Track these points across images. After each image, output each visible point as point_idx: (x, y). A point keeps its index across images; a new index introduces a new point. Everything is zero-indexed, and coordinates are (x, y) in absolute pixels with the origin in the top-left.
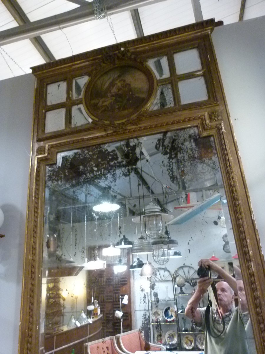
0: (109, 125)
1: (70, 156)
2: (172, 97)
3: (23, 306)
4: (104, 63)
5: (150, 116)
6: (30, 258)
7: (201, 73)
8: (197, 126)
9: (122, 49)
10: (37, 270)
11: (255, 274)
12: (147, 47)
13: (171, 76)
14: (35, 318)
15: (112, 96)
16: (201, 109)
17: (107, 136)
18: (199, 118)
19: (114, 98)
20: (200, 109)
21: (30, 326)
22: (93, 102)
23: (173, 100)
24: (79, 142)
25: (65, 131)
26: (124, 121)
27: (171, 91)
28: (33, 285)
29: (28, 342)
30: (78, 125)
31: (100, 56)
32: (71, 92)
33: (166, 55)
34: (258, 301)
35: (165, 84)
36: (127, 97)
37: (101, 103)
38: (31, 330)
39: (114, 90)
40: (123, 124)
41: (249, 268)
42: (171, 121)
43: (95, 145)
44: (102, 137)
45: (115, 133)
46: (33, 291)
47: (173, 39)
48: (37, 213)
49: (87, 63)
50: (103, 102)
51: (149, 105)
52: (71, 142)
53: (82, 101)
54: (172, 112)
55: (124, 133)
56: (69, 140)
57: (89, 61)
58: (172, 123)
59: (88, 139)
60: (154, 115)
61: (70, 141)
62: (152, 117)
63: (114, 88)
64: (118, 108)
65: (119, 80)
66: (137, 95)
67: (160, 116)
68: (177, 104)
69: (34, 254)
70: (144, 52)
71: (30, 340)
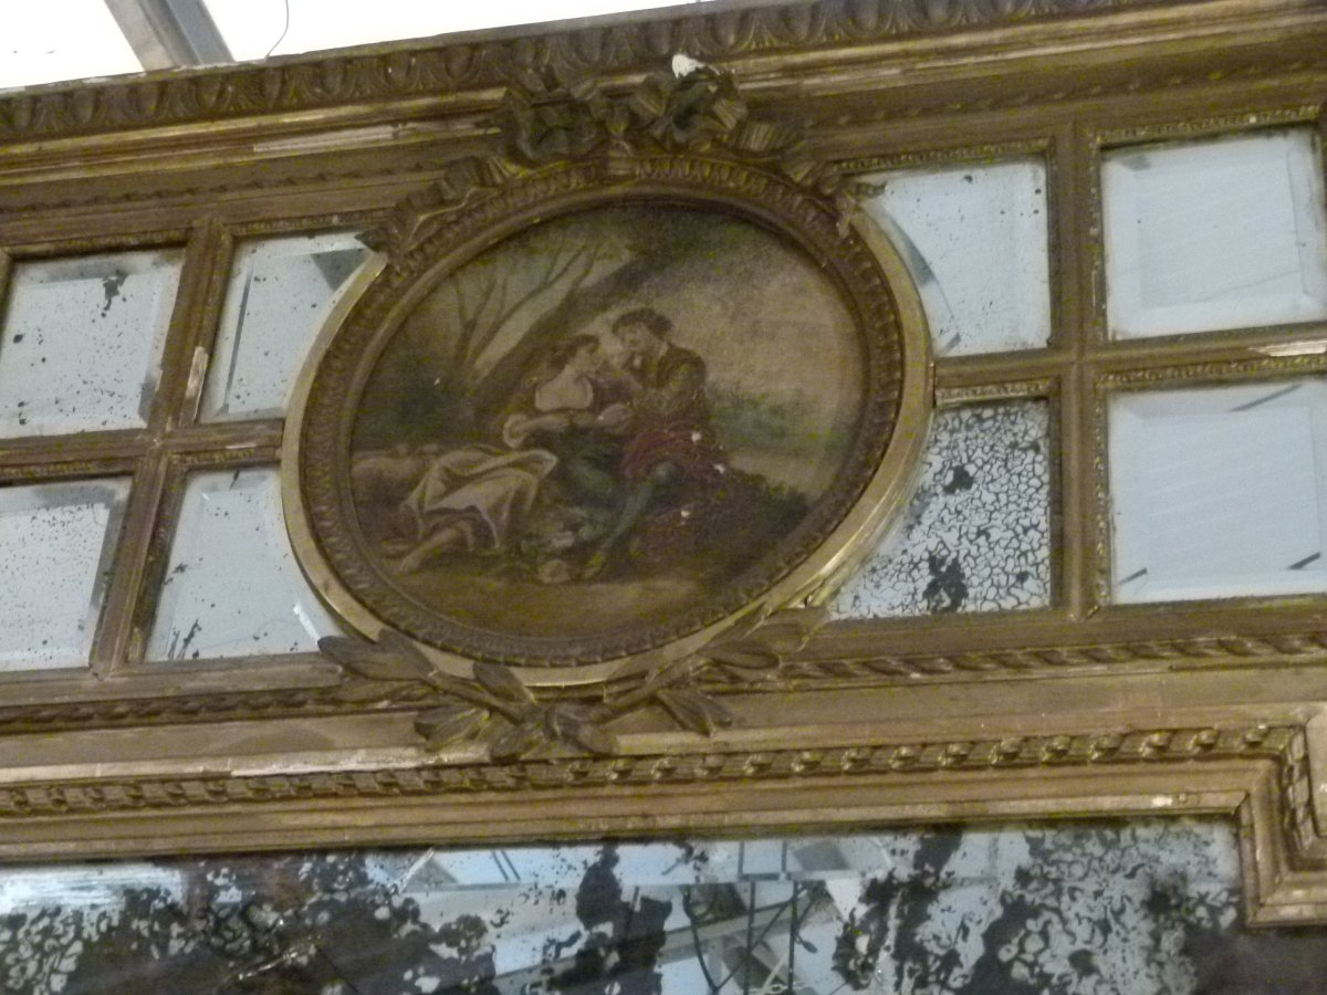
0: (463, 693)
1: (78, 916)
2: (1044, 526)
4: (515, 155)
5: (831, 669)
8: (1230, 818)
9: (682, 65)
12: (890, 75)
13: (1054, 344)
15: (540, 439)
16: (1287, 665)
17: (436, 782)
18: (1254, 750)
19: (550, 460)
20: (1278, 666)
22: (369, 464)
23: (1044, 553)
24: (178, 799)
25: (89, 682)
26: (595, 675)
27: (1039, 470)
30: (209, 647)
31: (495, 94)
32: (199, 355)
33: (1041, 156)
35: (994, 404)
36: (662, 471)
37: (432, 482)
39: (562, 392)
40: (588, 698)
42: (1006, 744)
43: (323, 851)
44: (389, 786)
45: (502, 775)
47: (1113, 32)
49: (383, 133)
50: (454, 481)
51: (837, 569)
52: (113, 793)
53: (276, 444)
54: (1020, 656)
55: (583, 780)
56: (99, 771)
57: (396, 120)
58: (1011, 761)
59: (262, 790)
60: (865, 665)
61: (108, 782)
62: (848, 675)
63: (569, 371)
64: (567, 553)
65: (613, 314)
66: (745, 463)
67: (916, 676)
68: (1075, 594)
70: (859, 109)
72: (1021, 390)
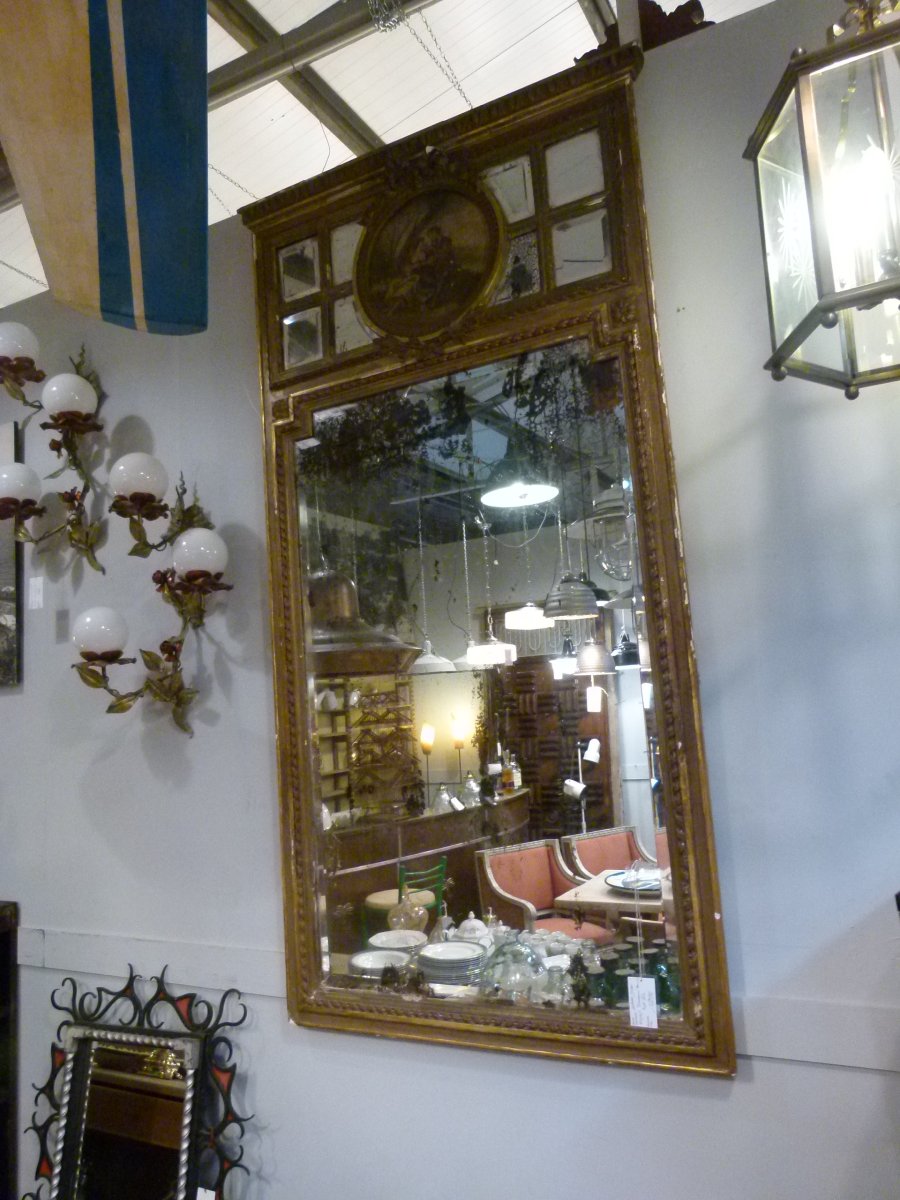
0: (407, 346)
1: (337, 419)
2: (538, 269)
3: (279, 708)
4: (392, 189)
5: (490, 320)
6: (282, 625)
7: (599, 201)
8: (586, 337)
9: (429, 149)
10: (295, 648)
11: (669, 641)
12: (486, 136)
13: (536, 214)
14: (300, 728)
15: (415, 271)
16: (596, 295)
17: (407, 369)
18: (589, 319)
19: (418, 277)
20: (592, 296)
21: (293, 739)
22: (376, 288)
23: (538, 276)
24: (352, 387)
25: (324, 363)
26: (436, 334)
27: (535, 252)
28: (291, 672)
29: (292, 765)
30: (350, 347)
31: (383, 169)
32: (328, 267)
33: (528, 153)
34: (668, 687)
35: (522, 235)
36: (445, 274)
37: (391, 290)
38: (294, 746)
39: (418, 256)
40: (436, 341)
41: (659, 630)
42: (533, 330)
43: (386, 392)
44: (395, 373)
45: (421, 365)
46: (291, 683)
47: (542, 108)
48: (286, 540)
49: (358, 188)
50: (397, 288)
51: (489, 292)
52: (336, 389)
53: (351, 289)
54: (534, 306)
55: (439, 362)
56: (332, 384)
57: (361, 182)
58: (536, 335)
59: (369, 380)
60: (498, 317)
61: (334, 386)
62: (494, 320)
63: (418, 250)
64: (427, 302)
65: (426, 231)
66: (464, 267)
67: (510, 317)
68: (546, 285)
69: (287, 618)
70: (479, 149)
71: (295, 761)
72: (528, 230)
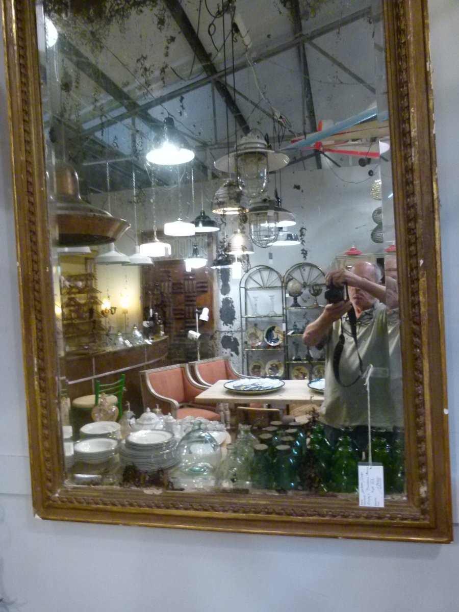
3: (20, 239)
6: (23, 158)
10: (36, 179)
11: (416, 167)
14: (41, 255)
21: (35, 266)
28: (32, 204)
29: (35, 290)
34: (412, 210)
38: (37, 272)
41: (406, 158)
46: (33, 213)
48: (26, 76)
69: (28, 152)
71: (37, 287)
